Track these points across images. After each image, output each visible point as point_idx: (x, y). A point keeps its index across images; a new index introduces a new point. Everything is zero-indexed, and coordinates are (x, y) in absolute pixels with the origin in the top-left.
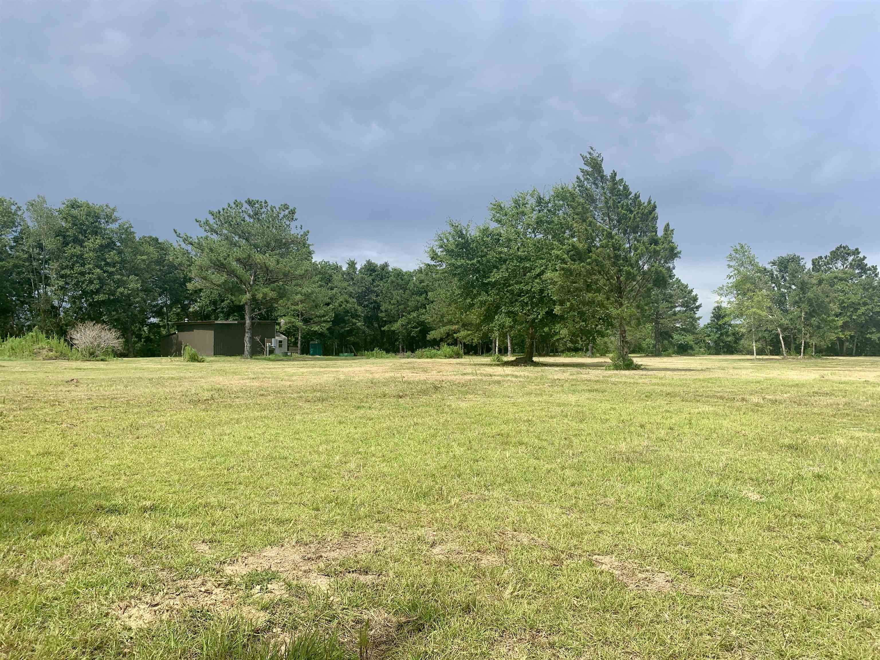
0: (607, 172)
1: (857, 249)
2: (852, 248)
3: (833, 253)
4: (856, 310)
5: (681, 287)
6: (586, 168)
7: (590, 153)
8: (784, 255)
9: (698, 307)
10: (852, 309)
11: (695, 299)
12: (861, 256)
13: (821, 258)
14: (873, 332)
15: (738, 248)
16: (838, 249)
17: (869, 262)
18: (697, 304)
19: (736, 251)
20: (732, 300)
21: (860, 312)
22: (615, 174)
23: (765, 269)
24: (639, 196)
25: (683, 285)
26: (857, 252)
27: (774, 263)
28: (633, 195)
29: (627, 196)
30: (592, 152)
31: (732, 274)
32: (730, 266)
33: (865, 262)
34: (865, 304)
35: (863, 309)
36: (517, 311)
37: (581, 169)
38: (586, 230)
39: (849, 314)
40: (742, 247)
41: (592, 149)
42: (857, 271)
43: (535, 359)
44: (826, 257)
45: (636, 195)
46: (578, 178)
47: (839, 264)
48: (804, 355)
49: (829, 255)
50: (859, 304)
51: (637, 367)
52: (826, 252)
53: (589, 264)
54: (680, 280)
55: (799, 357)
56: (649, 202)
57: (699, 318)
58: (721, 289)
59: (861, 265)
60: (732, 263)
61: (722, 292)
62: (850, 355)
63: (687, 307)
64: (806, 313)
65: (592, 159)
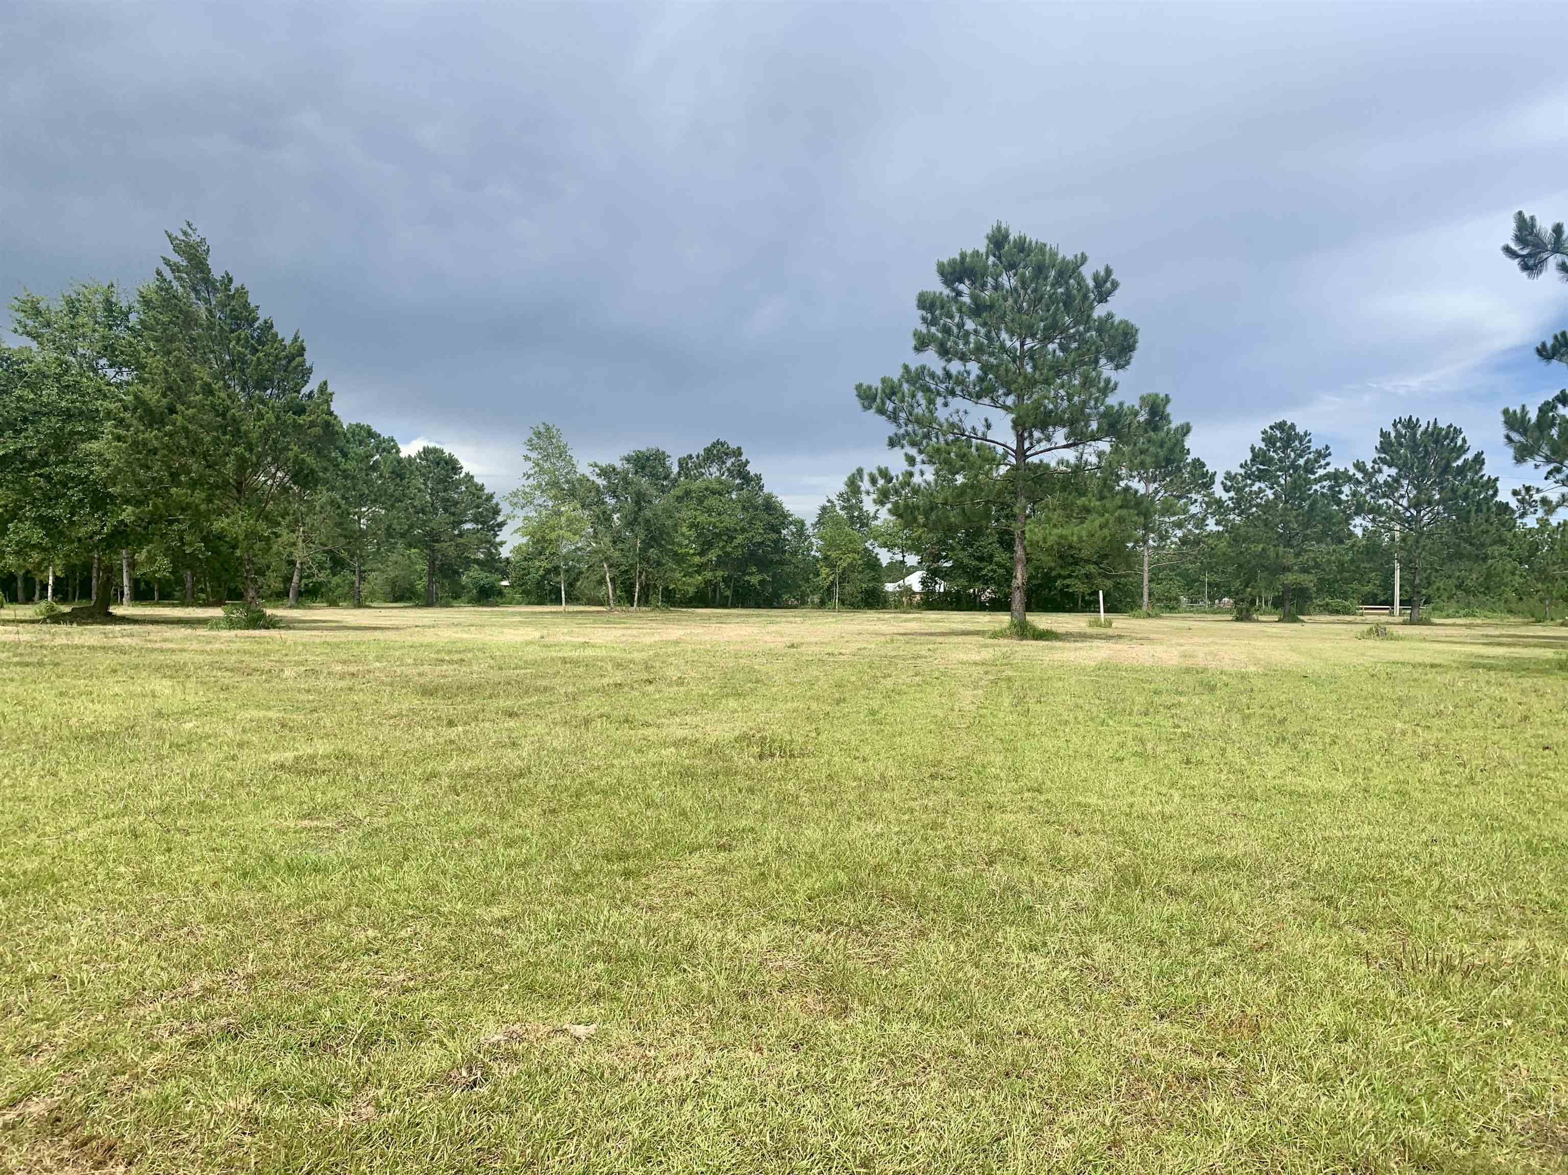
0: (217, 274)
1: (739, 448)
2: (733, 446)
3: (708, 451)
4: (732, 538)
5: (473, 489)
6: (175, 258)
7: (185, 233)
8: (643, 449)
9: (501, 525)
10: (725, 538)
11: (496, 511)
12: (743, 458)
13: (690, 457)
14: (753, 573)
15: (542, 430)
16: (714, 445)
17: (752, 469)
18: (500, 519)
19: (539, 435)
20: (530, 515)
21: (736, 542)
22: (230, 280)
23: (614, 469)
24: (272, 326)
25: (476, 485)
26: (738, 453)
27: (628, 460)
28: (261, 321)
29: (251, 322)
30: (190, 231)
31: (532, 472)
32: (527, 458)
33: (748, 468)
34: (743, 530)
35: (739, 539)
36: (59, 516)
37: (164, 259)
38: (166, 372)
39: (721, 544)
40: (548, 429)
41: (189, 225)
42: (738, 481)
43: (117, 610)
44: (698, 457)
45: (266, 322)
46: (159, 273)
47: (714, 469)
48: (638, 606)
49: (702, 453)
50: (736, 530)
51: (272, 624)
52: (698, 449)
53: (170, 435)
54: (472, 477)
55: (631, 609)
56: (296, 339)
57: (502, 544)
58: (515, 494)
59: (741, 472)
60: (534, 455)
61: (516, 500)
62: (724, 606)
63: (483, 523)
64: (643, 542)
65: (187, 244)
